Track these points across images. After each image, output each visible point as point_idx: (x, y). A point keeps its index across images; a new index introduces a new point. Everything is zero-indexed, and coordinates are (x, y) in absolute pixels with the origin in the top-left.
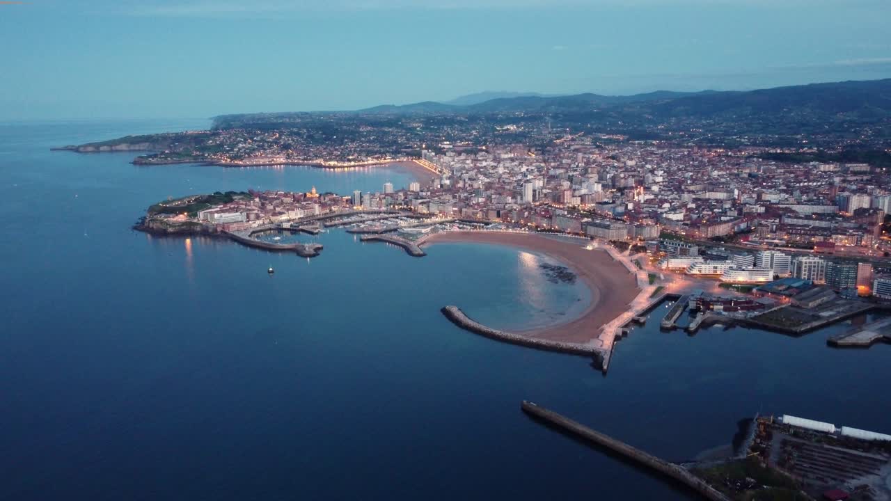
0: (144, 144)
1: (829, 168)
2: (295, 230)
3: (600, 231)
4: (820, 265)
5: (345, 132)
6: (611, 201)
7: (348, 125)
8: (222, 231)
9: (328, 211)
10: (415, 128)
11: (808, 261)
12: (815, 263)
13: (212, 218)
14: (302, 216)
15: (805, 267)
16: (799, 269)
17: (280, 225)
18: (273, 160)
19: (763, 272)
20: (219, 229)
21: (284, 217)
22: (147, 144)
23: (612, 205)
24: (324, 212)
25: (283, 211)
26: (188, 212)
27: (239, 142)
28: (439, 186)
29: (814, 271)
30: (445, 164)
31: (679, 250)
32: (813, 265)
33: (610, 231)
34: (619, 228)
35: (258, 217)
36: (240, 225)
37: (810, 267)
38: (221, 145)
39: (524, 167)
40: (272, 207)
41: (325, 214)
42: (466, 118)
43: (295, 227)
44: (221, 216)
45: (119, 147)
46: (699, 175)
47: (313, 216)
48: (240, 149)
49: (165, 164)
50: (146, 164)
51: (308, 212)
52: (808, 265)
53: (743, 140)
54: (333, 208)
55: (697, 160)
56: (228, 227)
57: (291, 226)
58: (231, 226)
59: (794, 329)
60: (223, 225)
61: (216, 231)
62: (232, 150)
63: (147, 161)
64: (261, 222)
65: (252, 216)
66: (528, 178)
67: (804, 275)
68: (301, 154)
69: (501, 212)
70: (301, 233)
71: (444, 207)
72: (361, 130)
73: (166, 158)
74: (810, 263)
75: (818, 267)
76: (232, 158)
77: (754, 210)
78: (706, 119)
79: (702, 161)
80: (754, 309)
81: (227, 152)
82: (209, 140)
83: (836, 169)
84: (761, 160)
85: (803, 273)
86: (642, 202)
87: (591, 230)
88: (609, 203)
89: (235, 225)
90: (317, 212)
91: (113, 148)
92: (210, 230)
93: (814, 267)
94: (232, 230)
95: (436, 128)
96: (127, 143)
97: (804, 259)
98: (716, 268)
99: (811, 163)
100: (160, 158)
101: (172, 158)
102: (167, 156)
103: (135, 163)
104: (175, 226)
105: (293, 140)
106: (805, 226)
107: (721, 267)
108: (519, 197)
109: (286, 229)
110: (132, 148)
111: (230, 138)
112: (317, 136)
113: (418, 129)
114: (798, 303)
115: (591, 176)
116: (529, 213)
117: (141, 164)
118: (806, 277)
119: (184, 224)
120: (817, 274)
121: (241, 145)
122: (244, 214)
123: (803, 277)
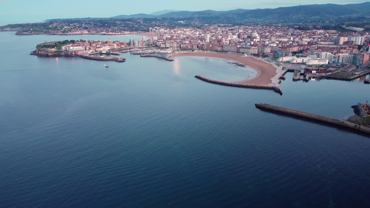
0: (18, 28)
1: (321, 31)
2: (109, 54)
3: (246, 50)
4: (347, 57)
5: (111, 23)
6: (244, 41)
7: (110, 21)
8: (75, 54)
9: (120, 47)
10: (140, 22)
11: (342, 55)
12: (345, 56)
13: (69, 49)
14: (109, 49)
15: (341, 58)
16: (339, 58)
17: (101, 52)
18: (82, 33)
19: (324, 60)
20: (73, 53)
21: (102, 49)
22: (19, 28)
23: (244, 43)
24: (118, 47)
25: (101, 46)
26: (57, 47)
27: (64, 26)
28: (166, 38)
29: (344, 59)
30: (162, 32)
31: (284, 55)
32: (344, 57)
33: (251, 50)
34: (254, 49)
35: (90, 49)
36: (83, 52)
37: (343, 57)
38: (56, 27)
39: (198, 32)
40: (95, 45)
41: (119, 48)
42: (161, 18)
43: (108, 52)
44: (73, 48)
45: (6, 29)
46: (272, 34)
47: (114, 49)
48: (65, 29)
49: (31, 34)
50: (22, 35)
51: (112, 47)
52: (342, 57)
53: (279, 25)
54: (122, 46)
55: (267, 30)
56: (78, 52)
57: (106, 52)
58: (79, 52)
59: (348, 78)
60: (75, 52)
61: (72, 54)
62: (62, 29)
63: (22, 33)
64: (91, 51)
65: (87, 48)
66: (202, 36)
67: (340, 61)
68: (94, 30)
69: (199, 45)
70: (111, 55)
71: (173, 44)
72: (116, 22)
73: (31, 32)
74: (343, 56)
75: (346, 57)
76: (63, 32)
77: (303, 43)
78: (260, 19)
79: (270, 30)
80: (328, 72)
81: (60, 30)
82: (50, 25)
83: (324, 32)
84: (293, 29)
85: (340, 60)
86: (256, 41)
87: (242, 50)
88: (243, 42)
89: (80, 52)
90: (115, 48)
91: (3, 29)
92: (69, 54)
93: (345, 57)
94: (79, 53)
95: (149, 22)
96: (9, 27)
97: (341, 54)
98: (303, 60)
99: (313, 30)
100: (29, 32)
101: (34, 32)
102: (31, 31)
103: (16, 34)
104: (52, 53)
105: (88, 26)
106: (328, 47)
107: (305, 59)
108: (204, 41)
109: (104, 54)
110: (12, 29)
111: (59, 24)
112: (98, 25)
113: (142, 22)
114: (344, 70)
115: (229, 34)
116: (212, 45)
117: (20, 35)
118: (341, 62)
119: (56, 52)
120: (346, 61)
121: (65, 27)
122: (84, 47)
123: (340, 62)
